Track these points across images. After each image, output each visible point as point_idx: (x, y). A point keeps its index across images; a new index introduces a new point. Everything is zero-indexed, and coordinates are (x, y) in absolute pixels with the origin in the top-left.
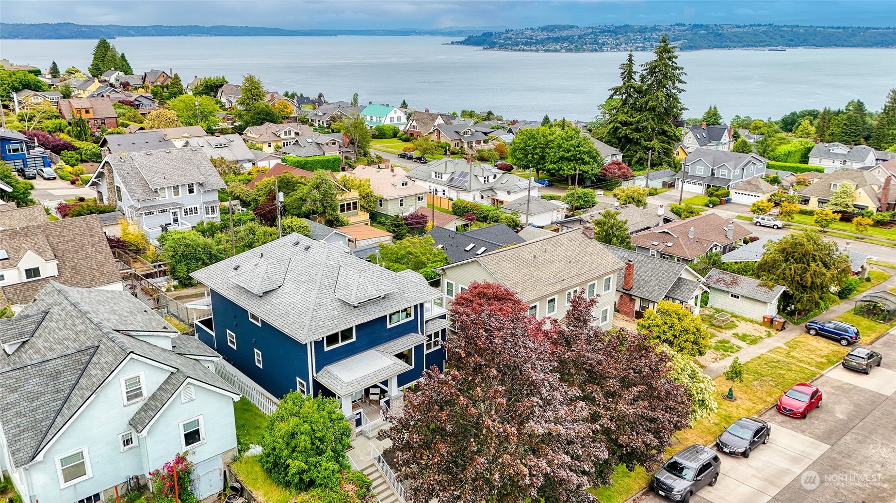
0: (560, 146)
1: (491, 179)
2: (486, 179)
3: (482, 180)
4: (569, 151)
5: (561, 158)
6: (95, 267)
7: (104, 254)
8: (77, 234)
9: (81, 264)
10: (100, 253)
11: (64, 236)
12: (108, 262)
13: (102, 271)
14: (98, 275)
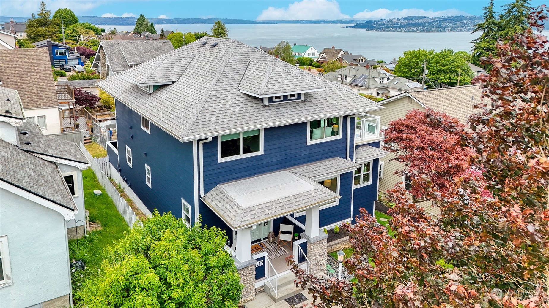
0: (437, 62)
1: (385, 81)
2: (382, 80)
3: (378, 81)
4: (444, 65)
5: (439, 71)
6: (35, 91)
7: (46, 81)
8: (26, 62)
9: (23, 88)
10: (43, 80)
11: (13, 63)
12: (49, 89)
13: (41, 96)
14: (36, 98)
